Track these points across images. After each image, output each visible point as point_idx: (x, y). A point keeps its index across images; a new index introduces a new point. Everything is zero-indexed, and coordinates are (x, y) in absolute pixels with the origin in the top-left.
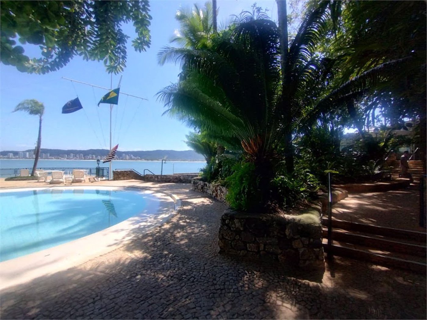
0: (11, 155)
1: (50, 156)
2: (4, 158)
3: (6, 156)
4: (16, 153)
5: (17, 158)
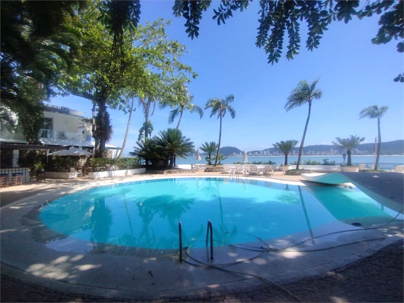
0: (257, 153)
1: (279, 153)
3: (254, 155)
4: (259, 152)
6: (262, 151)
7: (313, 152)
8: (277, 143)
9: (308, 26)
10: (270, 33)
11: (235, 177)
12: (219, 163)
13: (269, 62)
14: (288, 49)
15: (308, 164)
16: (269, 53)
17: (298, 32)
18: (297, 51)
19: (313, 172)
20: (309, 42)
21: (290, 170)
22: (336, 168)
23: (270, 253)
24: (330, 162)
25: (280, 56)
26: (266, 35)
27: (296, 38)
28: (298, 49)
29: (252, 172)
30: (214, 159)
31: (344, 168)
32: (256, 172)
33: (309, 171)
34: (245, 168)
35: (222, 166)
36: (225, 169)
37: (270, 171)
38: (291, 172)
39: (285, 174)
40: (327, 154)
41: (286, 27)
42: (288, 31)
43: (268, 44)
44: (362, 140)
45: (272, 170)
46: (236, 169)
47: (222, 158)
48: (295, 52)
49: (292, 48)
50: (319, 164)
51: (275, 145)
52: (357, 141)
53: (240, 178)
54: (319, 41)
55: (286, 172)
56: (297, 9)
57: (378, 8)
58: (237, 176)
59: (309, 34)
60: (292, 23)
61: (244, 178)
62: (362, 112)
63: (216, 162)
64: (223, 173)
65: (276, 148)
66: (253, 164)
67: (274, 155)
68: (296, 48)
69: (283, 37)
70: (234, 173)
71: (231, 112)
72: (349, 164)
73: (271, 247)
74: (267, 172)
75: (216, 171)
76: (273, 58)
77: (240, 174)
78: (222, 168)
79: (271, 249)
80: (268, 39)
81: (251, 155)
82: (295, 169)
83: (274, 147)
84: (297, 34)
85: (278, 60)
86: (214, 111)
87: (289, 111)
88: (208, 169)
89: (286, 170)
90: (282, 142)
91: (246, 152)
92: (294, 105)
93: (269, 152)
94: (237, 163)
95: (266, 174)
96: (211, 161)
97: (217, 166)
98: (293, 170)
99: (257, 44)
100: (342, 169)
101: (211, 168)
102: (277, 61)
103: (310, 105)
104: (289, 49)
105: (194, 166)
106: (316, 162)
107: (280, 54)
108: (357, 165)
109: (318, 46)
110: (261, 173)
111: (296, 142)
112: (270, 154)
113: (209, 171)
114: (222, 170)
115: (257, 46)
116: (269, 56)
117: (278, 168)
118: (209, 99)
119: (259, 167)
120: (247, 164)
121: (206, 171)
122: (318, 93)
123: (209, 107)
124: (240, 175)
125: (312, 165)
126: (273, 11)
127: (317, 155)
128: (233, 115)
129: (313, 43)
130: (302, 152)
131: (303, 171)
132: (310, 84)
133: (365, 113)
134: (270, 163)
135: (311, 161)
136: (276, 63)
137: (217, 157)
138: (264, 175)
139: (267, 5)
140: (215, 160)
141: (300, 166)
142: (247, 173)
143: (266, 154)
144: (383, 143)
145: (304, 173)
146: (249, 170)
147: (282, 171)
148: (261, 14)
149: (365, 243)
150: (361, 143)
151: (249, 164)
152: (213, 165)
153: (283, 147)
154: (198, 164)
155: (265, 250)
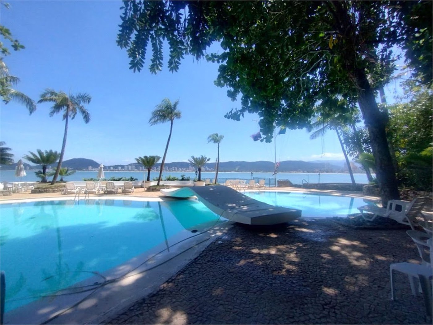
0: (120, 168)
1: (144, 169)
2: (116, 171)
3: (117, 169)
4: (123, 167)
5: (123, 171)
6: (127, 165)
7: (176, 168)
8: (140, 158)
9: (170, 48)
10: (133, 37)
11: (83, 198)
12: (62, 180)
13: (131, 68)
14: (151, 62)
15: (169, 179)
16: (131, 59)
17: (161, 50)
18: (160, 68)
19: (172, 187)
20: (170, 63)
21: (151, 187)
22: (190, 183)
23: (106, 286)
24: (186, 178)
25: (142, 66)
26: (129, 38)
27: (159, 54)
28: (161, 66)
29: (108, 190)
30: (51, 175)
31: (195, 182)
32: (113, 190)
33: (168, 187)
34: (100, 186)
35: (65, 184)
36: (68, 188)
37: (130, 189)
38: (152, 188)
39: (146, 191)
40: (187, 170)
41: (150, 39)
42: (152, 45)
43: (131, 48)
44: (209, 160)
45: (132, 188)
46: (87, 187)
47: (66, 172)
48: (158, 68)
49: (155, 63)
50: (177, 180)
51: (137, 160)
52: (205, 160)
53: (90, 198)
54: (179, 67)
55: (147, 188)
56: (161, 27)
57: (218, 58)
58: (86, 196)
59: (170, 56)
60: (155, 38)
61: (97, 198)
62: (209, 137)
63: (55, 178)
64: (64, 194)
65: (139, 163)
66: (111, 180)
67: (139, 170)
68: (159, 64)
69: (146, 48)
70: (84, 192)
71: (84, 115)
72: (199, 180)
73: (108, 278)
74: (127, 190)
75: (54, 191)
76: (136, 65)
77: (90, 193)
78: (65, 187)
79: (108, 281)
80: (131, 42)
81: (113, 170)
82: (156, 184)
83: (137, 162)
84: (160, 51)
85: (141, 70)
86: (58, 107)
87: (153, 126)
88: (38, 188)
89: (147, 186)
90: (146, 157)
91: (102, 166)
92: (159, 121)
93: (134, 167)
94: (89, 180)
95: (125, 192)
96: (47, 177)
97: (56, 184)
98: (154, 186)
99: (118, 43)
100: (194, 184)
101: (44, 187)
102: (139, 70)
103: (172, 124)
104: (153, 62)
105: (9, 186)
106: (175, 178)
107: (143, 64)
108: (205, 180)
109: (177, 70)
110: (120, 191)
111: (159, 158)
112: (136, 170)
113: (40, 192)
114: (63, 190)
115: (118, 45)
116: (131, 61)
117: (140, 184)
118: (48, 89)
119: (117, 184)
120: (103, 180)
121: (33, 192)
122: (178, 113)
123: (46, 100)
124: (90, 195)
125: (172, 180)
126: (138, 16)
127: (179, 171)
128: (87, 118)
129: (174, 66)
130: (164, 168)
131: (163, 186)
132: (172, 103)
133: (210, 138)
134: (132, 179)
135: (171, 177)
136: (138, 72)
137: (57, 171)
138: (123, 193)
139: (131, 5)
140: (53, 176)
141: (160, 181)
142: (102, 192)
143: (131, 169)
144: (221, 163)
145: (164, 188)
146: (104, 188)
147: (143, 187)
148: (123, 11)
149: (196, 246)
150: (208, 162)
151: (105, 180)
152: (49, 182)
153: (146, 162)
154: (20, 183)
155: (100, 286)
